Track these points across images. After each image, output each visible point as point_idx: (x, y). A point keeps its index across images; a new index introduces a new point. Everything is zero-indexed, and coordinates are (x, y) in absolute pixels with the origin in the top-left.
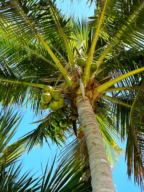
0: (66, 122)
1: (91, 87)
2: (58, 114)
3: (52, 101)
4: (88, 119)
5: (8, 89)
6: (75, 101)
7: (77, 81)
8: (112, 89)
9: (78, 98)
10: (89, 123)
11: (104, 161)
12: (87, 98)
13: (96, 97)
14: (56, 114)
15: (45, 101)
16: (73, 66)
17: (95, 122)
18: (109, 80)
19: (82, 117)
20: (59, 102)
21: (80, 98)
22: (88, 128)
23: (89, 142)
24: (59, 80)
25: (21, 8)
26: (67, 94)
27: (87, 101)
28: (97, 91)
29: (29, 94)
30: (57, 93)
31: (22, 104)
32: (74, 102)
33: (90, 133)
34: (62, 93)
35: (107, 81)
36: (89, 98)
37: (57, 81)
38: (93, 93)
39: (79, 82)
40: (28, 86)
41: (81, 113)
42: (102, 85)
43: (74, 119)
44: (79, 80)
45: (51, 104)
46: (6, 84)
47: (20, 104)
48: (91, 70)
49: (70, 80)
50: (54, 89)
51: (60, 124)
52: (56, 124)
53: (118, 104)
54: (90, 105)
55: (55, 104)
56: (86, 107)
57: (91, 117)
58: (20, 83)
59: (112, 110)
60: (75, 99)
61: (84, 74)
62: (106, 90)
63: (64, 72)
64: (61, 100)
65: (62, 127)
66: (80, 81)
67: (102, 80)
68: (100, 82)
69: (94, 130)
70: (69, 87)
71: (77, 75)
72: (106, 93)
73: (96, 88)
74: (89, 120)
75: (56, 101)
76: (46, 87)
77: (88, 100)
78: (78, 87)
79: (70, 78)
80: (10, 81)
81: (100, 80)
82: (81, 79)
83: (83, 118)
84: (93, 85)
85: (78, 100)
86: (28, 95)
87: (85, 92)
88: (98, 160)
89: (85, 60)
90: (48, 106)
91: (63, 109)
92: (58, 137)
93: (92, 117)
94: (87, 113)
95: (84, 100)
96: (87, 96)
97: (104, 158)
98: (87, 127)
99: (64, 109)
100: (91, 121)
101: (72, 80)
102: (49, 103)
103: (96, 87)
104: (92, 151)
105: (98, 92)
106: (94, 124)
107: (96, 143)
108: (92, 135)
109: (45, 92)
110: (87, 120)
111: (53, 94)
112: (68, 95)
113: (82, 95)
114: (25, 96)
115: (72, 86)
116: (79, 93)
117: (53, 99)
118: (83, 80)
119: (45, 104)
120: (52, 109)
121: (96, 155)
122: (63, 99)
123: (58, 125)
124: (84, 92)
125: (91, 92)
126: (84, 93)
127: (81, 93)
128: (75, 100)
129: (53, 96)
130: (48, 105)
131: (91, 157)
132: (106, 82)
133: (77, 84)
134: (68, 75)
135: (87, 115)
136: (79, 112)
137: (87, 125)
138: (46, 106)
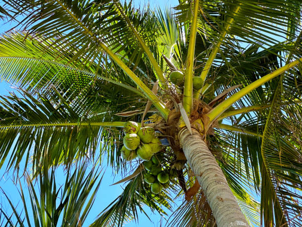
0: (168, 175)
1: (198, 113)
2: (153, 164)
3: (141, 145)
4: (203, 162)
5: (69, 137)
6: (176, 139)
7: (175, 107)
8: (231, 112)
9: (181, 133)
10: (206, 168)
11: (242, 223)
12: (194, 131)
13: (208, 128)
14: (150, 165)
15: (130, 146)
16: (165, 86)
17: (214, 165)
18: (225, 99)
19: (193, 161)
20: (152, 145)
21: (184, 134)
22: (206, 177)
23: (212, 197)
24: (147, 111)
25: (70, 11)
26: (163, 130)
27: (197, 136)
28: (209, 118)
29: (102, 140)
30: (148, 132)
31: (93, 156)
32: (175, 141)
33: (211, 183)
34: (155, 130)
35: (221, 102)
36: (198, 130)
37: (144, 113)
38: (202, 121)
39: (179, 109)
40: (99, 126)
41: (191, 156)
42: (215, 108)
43: (179, 167)
44: (178, 107)
45: (141, 150)
46: (64, 129)
47: (91, 157)
48: (193, 88)
49: (164, 107)
50: (141, 125)
51: (159, 179)
52: (153, 179)
53: (242, 135)
54: (203, 142)
55: (147, 149)
56: (197, 145)
57: (207, 158)
58: (87, 124)
59: (234, 145)
60: (176, 136)
61: (185, 96)
62: (222, 115)
63: (152, 97)
64: (155, 141)
65: (162, 184)
66: (180, 107)
67: (213, 101)
68: (212, 104)
69: (216, 178)
70: (164, 119)
71: (173, 99)
72: (222, 121)
73: (206, 115)
74: (206, 164)
75: (148, 143)
76: (128, 124)
77: (196, 134)
78: (178, 117)
79: (164, 105)
80: (71, 124)
81: (210, 102)
82: (180, 104)
83: (194, 163)
84: (202, 109)
85: (182, 137)
86: (101, 143)
87: (191, 122)
88: (231, 223)
89: (182, 74)
90: (136, 154)
91: (160, 155)
92: (159, 201)
93: (209, 158)
94: (201, 154)
95: (190, 135)
96: (194, 128)
97: (241, 219)
98: (204, 175)
99: (162, 155)
100: (208, 165)
101: (167, 108)
102: (138, 148)
103: (206, 112)
104: (219, 212)
105: (211, 120)
106: (215, 169)
107: (224, 198)
108: (214, 187)
109: (129, 132)
110: (202, 165)
111: (141, 134)
112: (164, 132)
113: (187, 128)
114: (96, 144)
115: (169, 116)
116: (181, 126)
117: (142, 142)
118: (184, 105)
119: (131, 151)
120: (143, 157)
121: (228, 217)
122: (157, 139)
123: (156, 181)
124: (189, 122)
125: (199, 121)
126: (189, 125)
127: (184, 126)
128: (178, 138)
129: (141, 137)
130: (136, 152)
131: (219, 221)
132: (219, 103)
133: (175, 112)
134: (159, 101)
135: (201, 157)
136: (187, 154)
137: (203, 173)
138: (132, 154)
